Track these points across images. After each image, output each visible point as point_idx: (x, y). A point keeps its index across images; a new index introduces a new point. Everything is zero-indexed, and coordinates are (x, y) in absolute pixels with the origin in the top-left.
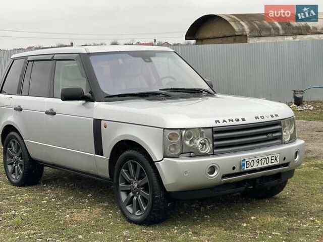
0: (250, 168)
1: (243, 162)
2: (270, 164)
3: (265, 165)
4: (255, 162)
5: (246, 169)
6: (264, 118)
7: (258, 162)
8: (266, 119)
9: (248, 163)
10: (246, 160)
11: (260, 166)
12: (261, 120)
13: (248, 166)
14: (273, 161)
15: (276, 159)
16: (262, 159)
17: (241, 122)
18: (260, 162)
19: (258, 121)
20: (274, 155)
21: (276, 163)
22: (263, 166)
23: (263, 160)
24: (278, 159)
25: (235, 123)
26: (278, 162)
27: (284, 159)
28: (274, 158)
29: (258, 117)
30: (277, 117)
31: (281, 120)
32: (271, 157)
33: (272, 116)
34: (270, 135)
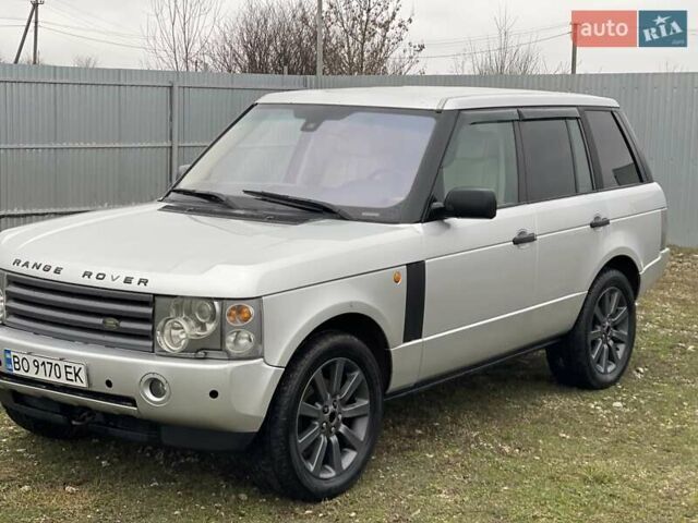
0: (22, 373)
1: (8, 356)
2: (63, 381)
3: (53, 379)
4: (31, 363)
5: (14, 371)
6: (104, 275)
7: (38, 367)
8: (107, 283)
9: (16, 360)
10: (12, 354)
11: (41, 376)
12: (93, 281)
13: (17, 366)
14: (69, 376)
15: (76, 375)
16: (44, 363)
17: (51, 275)
18: (41, 369)
19: (86, 281)
20: (73, 365)
21: (78, 384)
22: (47, 378)
23: (48, 366)
24: (82, 374)
25: (41, 273)
26: (84, 385)
27: (109, 384)
28: (71, 370)
29: (91, 274)
30: (142, 284)
31: (155, 295)
32: (66, 366)
33: (128, 281)
34: (111, 322)
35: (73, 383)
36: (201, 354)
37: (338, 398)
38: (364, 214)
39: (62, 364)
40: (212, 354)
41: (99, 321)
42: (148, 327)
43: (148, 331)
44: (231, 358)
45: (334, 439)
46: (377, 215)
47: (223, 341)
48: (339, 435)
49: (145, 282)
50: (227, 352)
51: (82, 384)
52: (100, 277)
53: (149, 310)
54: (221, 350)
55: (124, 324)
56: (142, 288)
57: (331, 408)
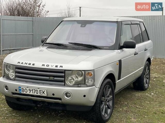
0: (25, 93)
1: (20, 88)
2: (39, 94)
3: (35, 94)
4: (28, 90)
5: (22, 93)
6: (49, 65)
7: (30, 91)
8: (50, 67)
9: (23, 89)
10: (21, 88)
11: (31, 93)
12: (45, 67)
13: (23, 91)
14: (41, 93)
15: (43, 93)
16: (32, 90)
17: (31, 66)
18: (31, 91)
19: (43, 67)
20: (42, 90)
21: (44, 95)
22: (33, 94)
23: (34, 91)
24: (45, 92)
25: (28, 65)
26: (46, 95)
27: (53, 94)
28: (42, 91)
29: (44, 65)
30: (61, 67)
31: (65, 70)
32: (40, 90)
33: (56, 66)
34: (52, 78)
35: (42, 95)
36: (79, 85)
37: (107, 95)
38: (105, 48)
39: (39, 90)
40: (82, 85)
41: (48, 78)
42: (63, 79)
43: (63, 80)
44: (87, 86)
45: (106, 106)
46: (108, 48)
47: (85, 82)
48: (107, 105)
49: (62, 67)
50: (86, 85)
51: (45, 95)
52: (48, 66)
53: (63, 74)
54: (85, 84)
55: (55, 78)
56: (61, 68)
57: (106, 98)
